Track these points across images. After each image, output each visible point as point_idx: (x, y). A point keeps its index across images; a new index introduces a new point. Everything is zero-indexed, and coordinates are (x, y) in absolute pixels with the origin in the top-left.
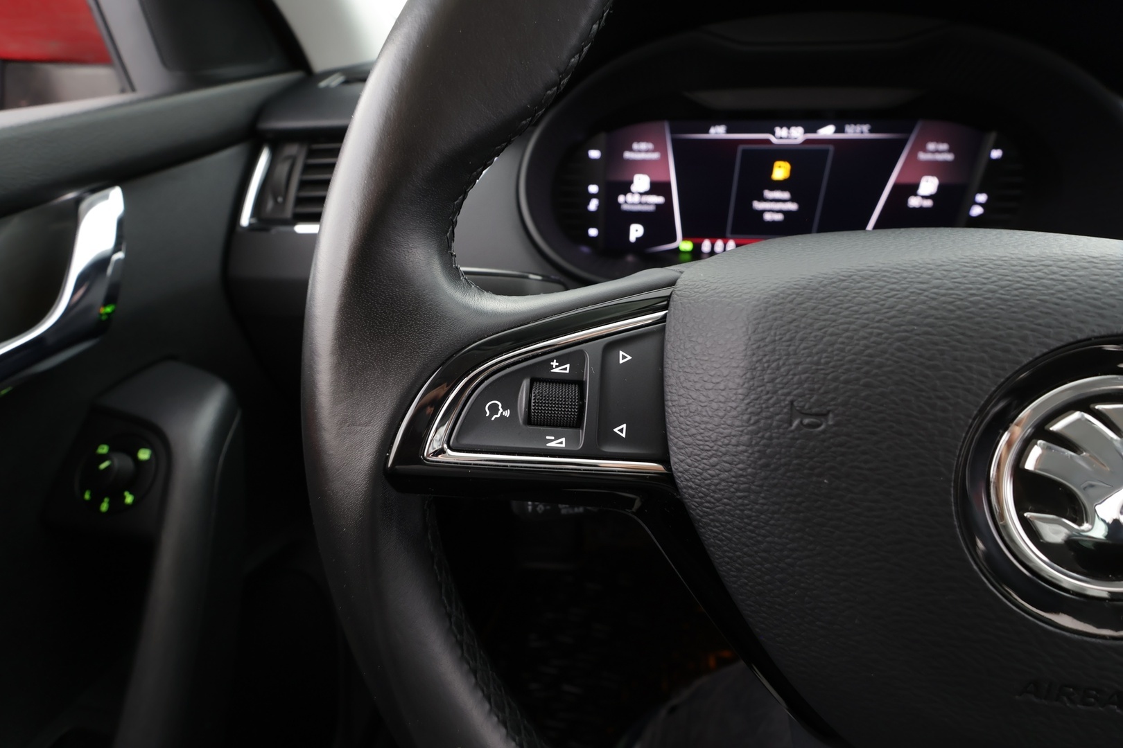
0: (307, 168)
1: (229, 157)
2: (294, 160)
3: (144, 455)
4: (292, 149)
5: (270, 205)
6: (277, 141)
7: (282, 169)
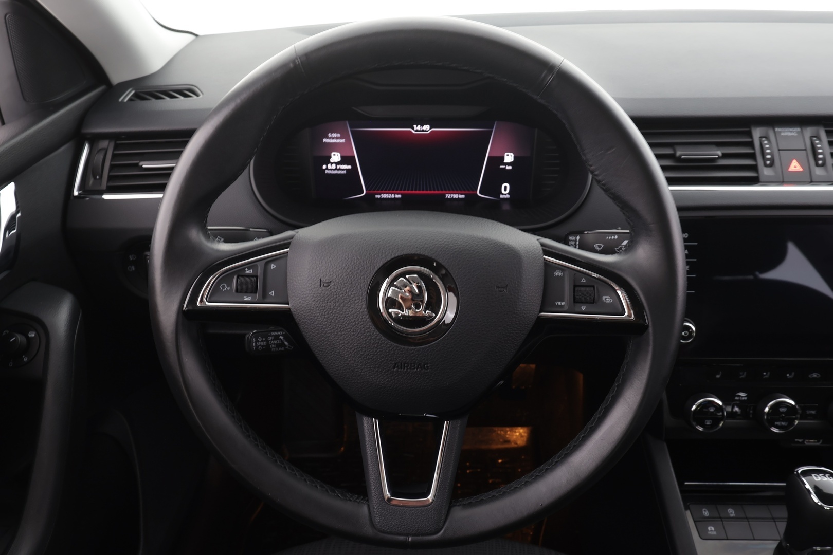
0: (114, 156)
1: (65, 150)
2: (106, 150)
3: (32, 335)
4: (104, 144)
5: (91, 181)
6: (94, 140)
7: (99, 158)
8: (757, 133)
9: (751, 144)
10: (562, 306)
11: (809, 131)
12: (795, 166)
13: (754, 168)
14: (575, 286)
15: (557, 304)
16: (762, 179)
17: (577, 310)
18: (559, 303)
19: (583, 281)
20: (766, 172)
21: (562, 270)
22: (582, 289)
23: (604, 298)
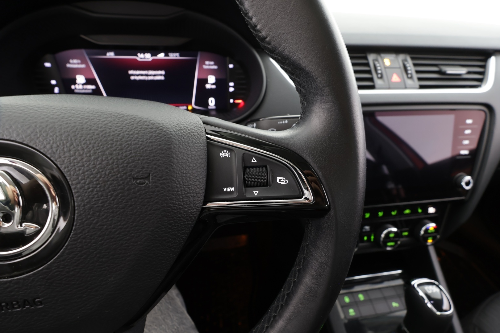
8: (371, 57)
9: (367, 65)
10: (231, 193)
11: (401, 57)
12: (395, 78)
13: (371, 80)
14: (245, 168)
15: (225, 190)
16: (377, 86)
17: (248, 196)
18: (228, 189)
19: (254, 160)
20: (378, 82)
21: (230, 150)
22: (253, 170)
23: (278, 179)
